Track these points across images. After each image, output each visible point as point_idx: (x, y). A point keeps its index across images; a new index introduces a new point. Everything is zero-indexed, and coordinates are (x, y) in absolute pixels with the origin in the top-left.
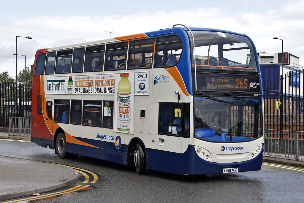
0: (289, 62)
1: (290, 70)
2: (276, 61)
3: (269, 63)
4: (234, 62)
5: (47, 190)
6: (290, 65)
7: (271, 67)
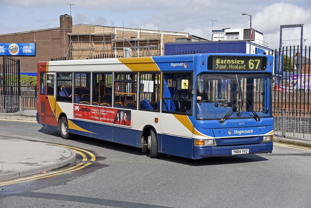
0: (254, 39)
1: (256, 47)
2: (241, 37)
3: (235, 40)
4: (200, 38)
5: (53, 169)
6: (256, 42)
7: (237, 43)
